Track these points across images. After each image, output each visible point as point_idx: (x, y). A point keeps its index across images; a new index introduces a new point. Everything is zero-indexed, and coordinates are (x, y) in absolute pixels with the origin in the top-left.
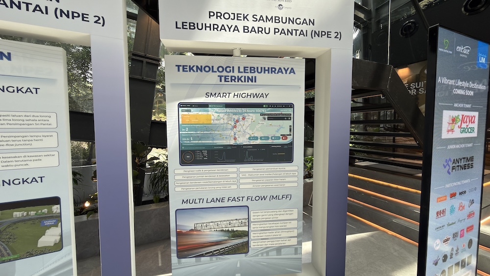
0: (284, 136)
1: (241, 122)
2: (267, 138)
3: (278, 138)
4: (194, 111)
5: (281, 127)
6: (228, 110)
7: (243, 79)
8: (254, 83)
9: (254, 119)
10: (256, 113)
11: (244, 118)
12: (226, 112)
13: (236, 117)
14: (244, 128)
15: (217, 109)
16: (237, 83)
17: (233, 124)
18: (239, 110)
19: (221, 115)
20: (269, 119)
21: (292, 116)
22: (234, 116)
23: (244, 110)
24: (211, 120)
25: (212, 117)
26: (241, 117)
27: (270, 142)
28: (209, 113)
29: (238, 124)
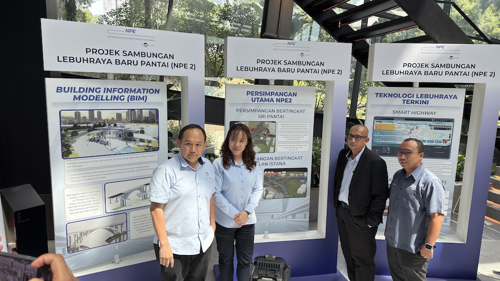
0: (445, 141)
1: (415, 130)
2: (432, 142)
3: (441, 142)
4: (384, 123)
5: (443, 135)
6: (407, 122)
7: (419, 102)
8: (427, 105)
9: (424, 128)
10: (426, 124)
11: (417, 128)
12: (406, 123)
13: (412, 127)
14: (417, 134)
15: (399, 121)
16: (415, 105)
17: (409, 131)
18: (415, 122)
19: (402, 125)
20: (435, 129)
21: (452, 128)
22: (410, 126)
23: (418, 122)
24: (394, 128)
25: (396, 126)
26: (415, 127)
27: (434, 144)
28: (394, 124)
29: (413, 131)
